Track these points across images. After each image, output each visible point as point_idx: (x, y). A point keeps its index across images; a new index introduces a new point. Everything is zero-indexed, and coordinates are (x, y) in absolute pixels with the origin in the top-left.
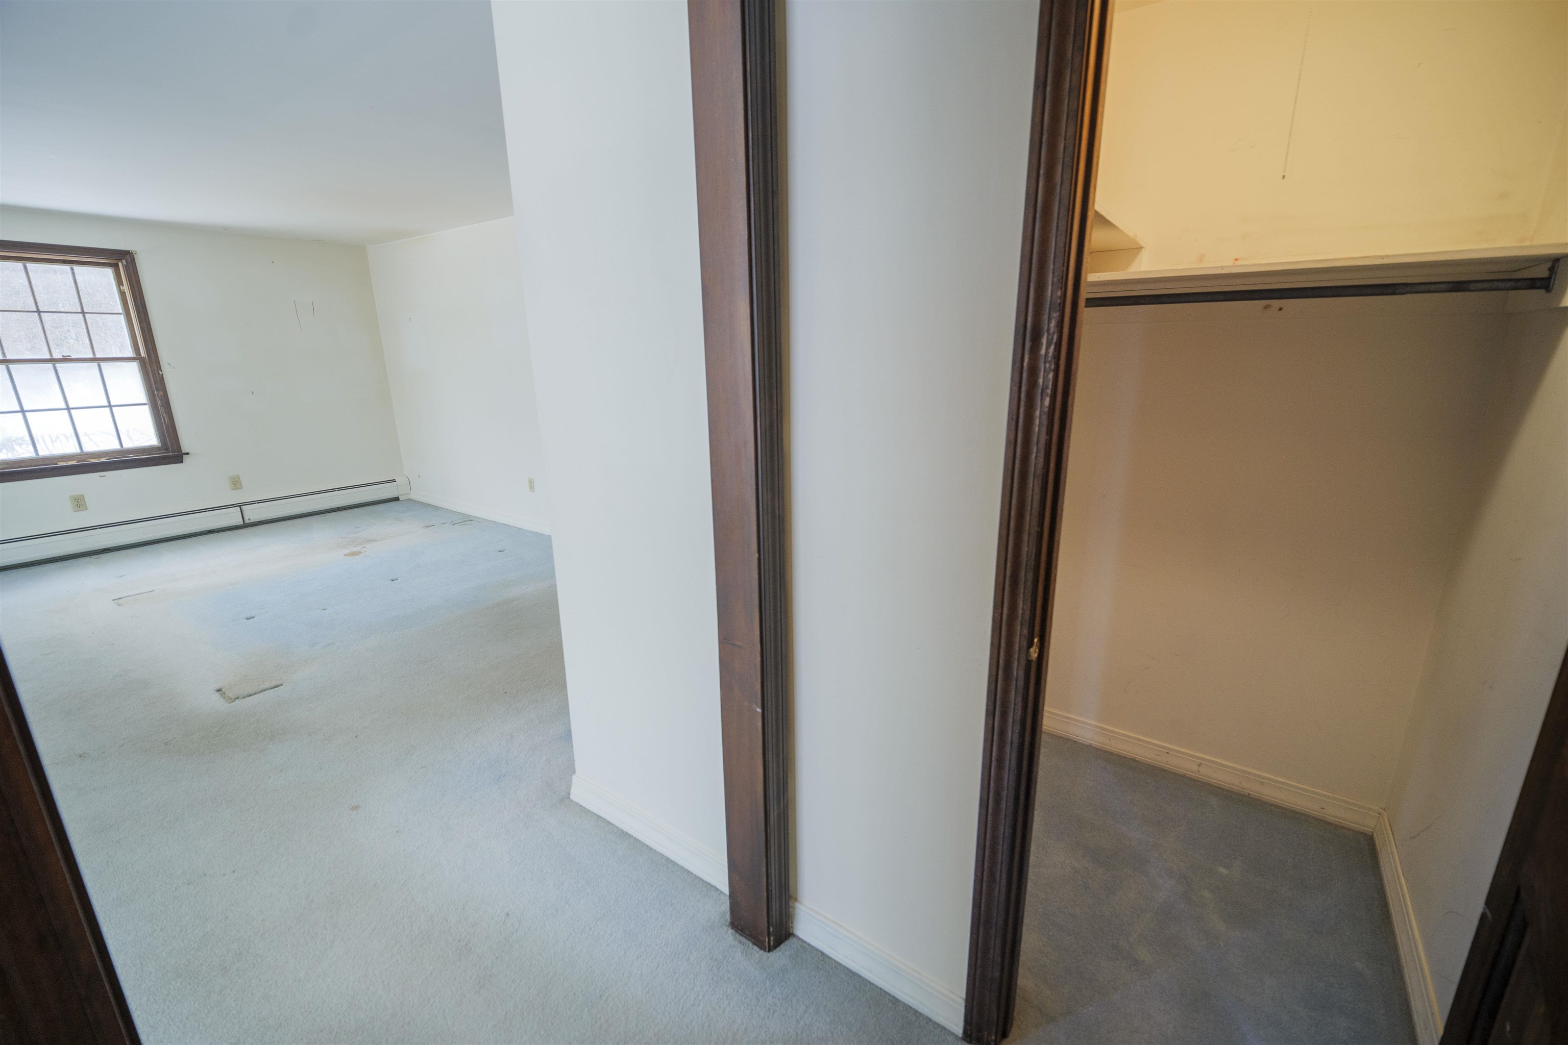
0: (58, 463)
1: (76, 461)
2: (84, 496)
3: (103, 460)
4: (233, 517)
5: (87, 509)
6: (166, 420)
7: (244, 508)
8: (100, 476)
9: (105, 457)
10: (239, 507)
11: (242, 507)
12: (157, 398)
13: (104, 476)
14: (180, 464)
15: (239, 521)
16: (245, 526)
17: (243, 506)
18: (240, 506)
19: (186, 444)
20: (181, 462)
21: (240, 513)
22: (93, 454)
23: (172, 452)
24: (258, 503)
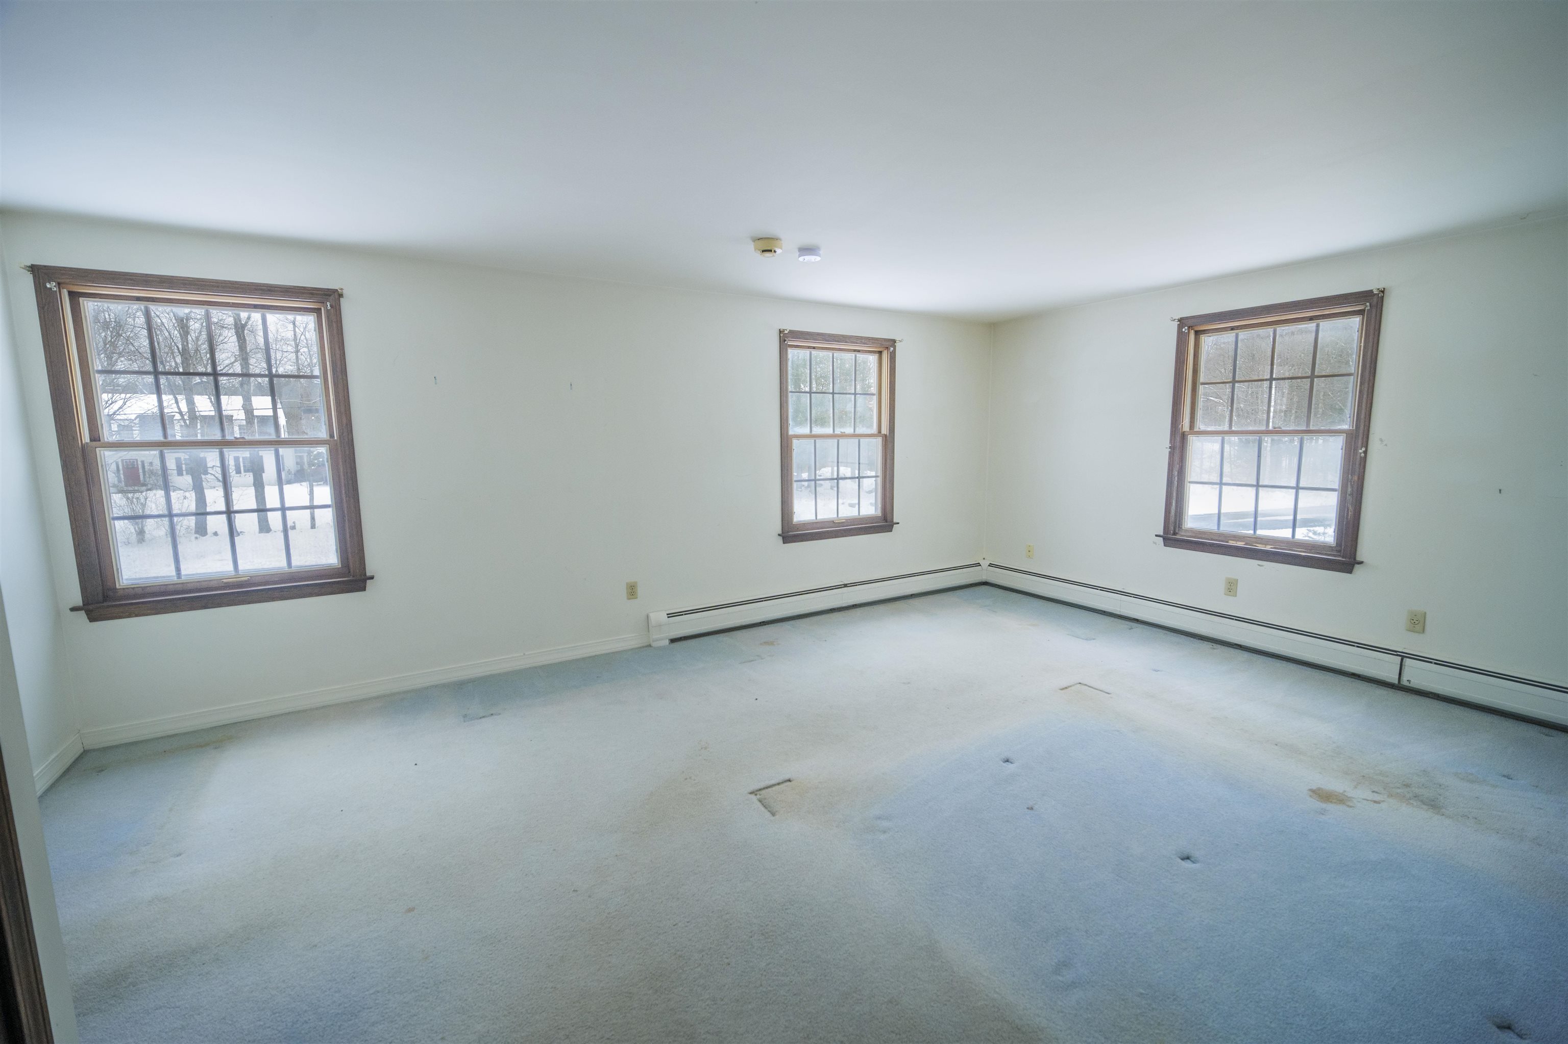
0: (1230, 541)
1: (1244, 543)
2: (1239, 581)
3: (1268, 548)
4: (1387, 669)
5: (1236, 596)
6: (1350, 513)
7: (1408, 662)
8: (1259, 565)
9: (1272, 545)
10: (1400, 658)
11: (1405, 659)
12: (1349, 483)
13: (1262, 566)
14: (1349, 574)
15: (1393, 678)
16: (1398, 687)
17: (1407, 659)
18: (1403, 656)
19: (1364, 551)
20: (1350, 572)
21: (1399, 666)
22: (1262, 539)
23: (1343, 558)
24: (1435, 663)
